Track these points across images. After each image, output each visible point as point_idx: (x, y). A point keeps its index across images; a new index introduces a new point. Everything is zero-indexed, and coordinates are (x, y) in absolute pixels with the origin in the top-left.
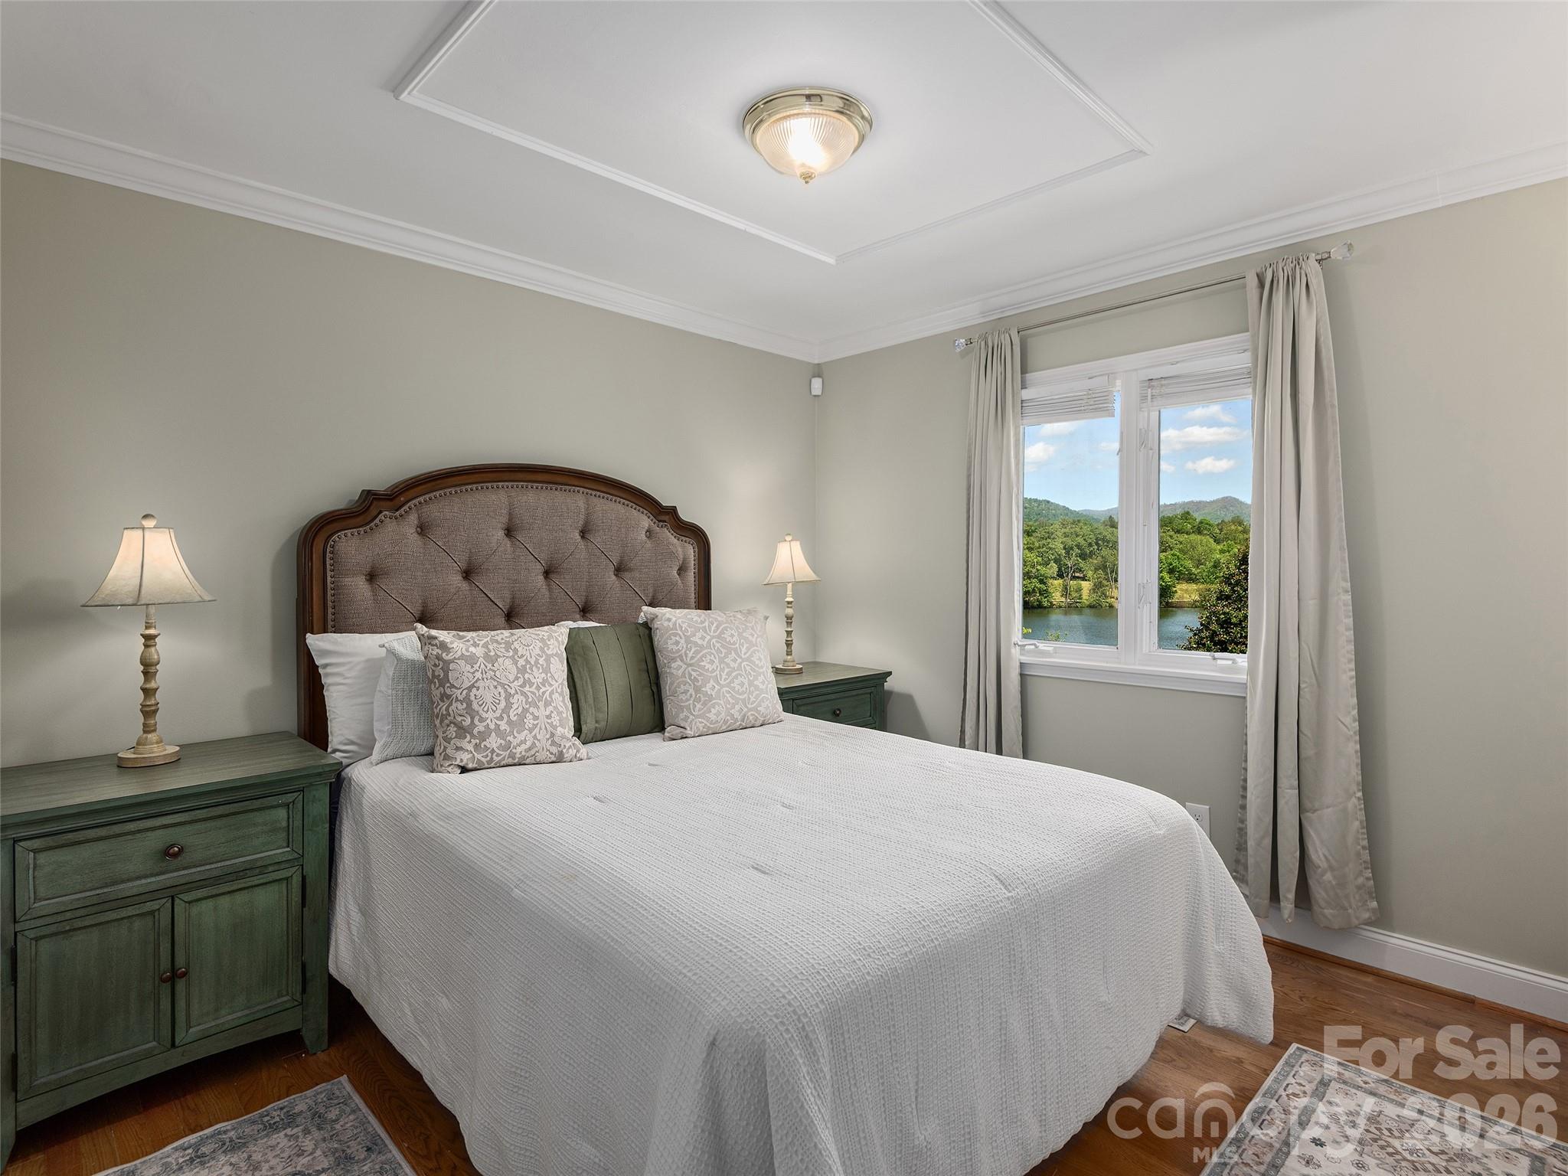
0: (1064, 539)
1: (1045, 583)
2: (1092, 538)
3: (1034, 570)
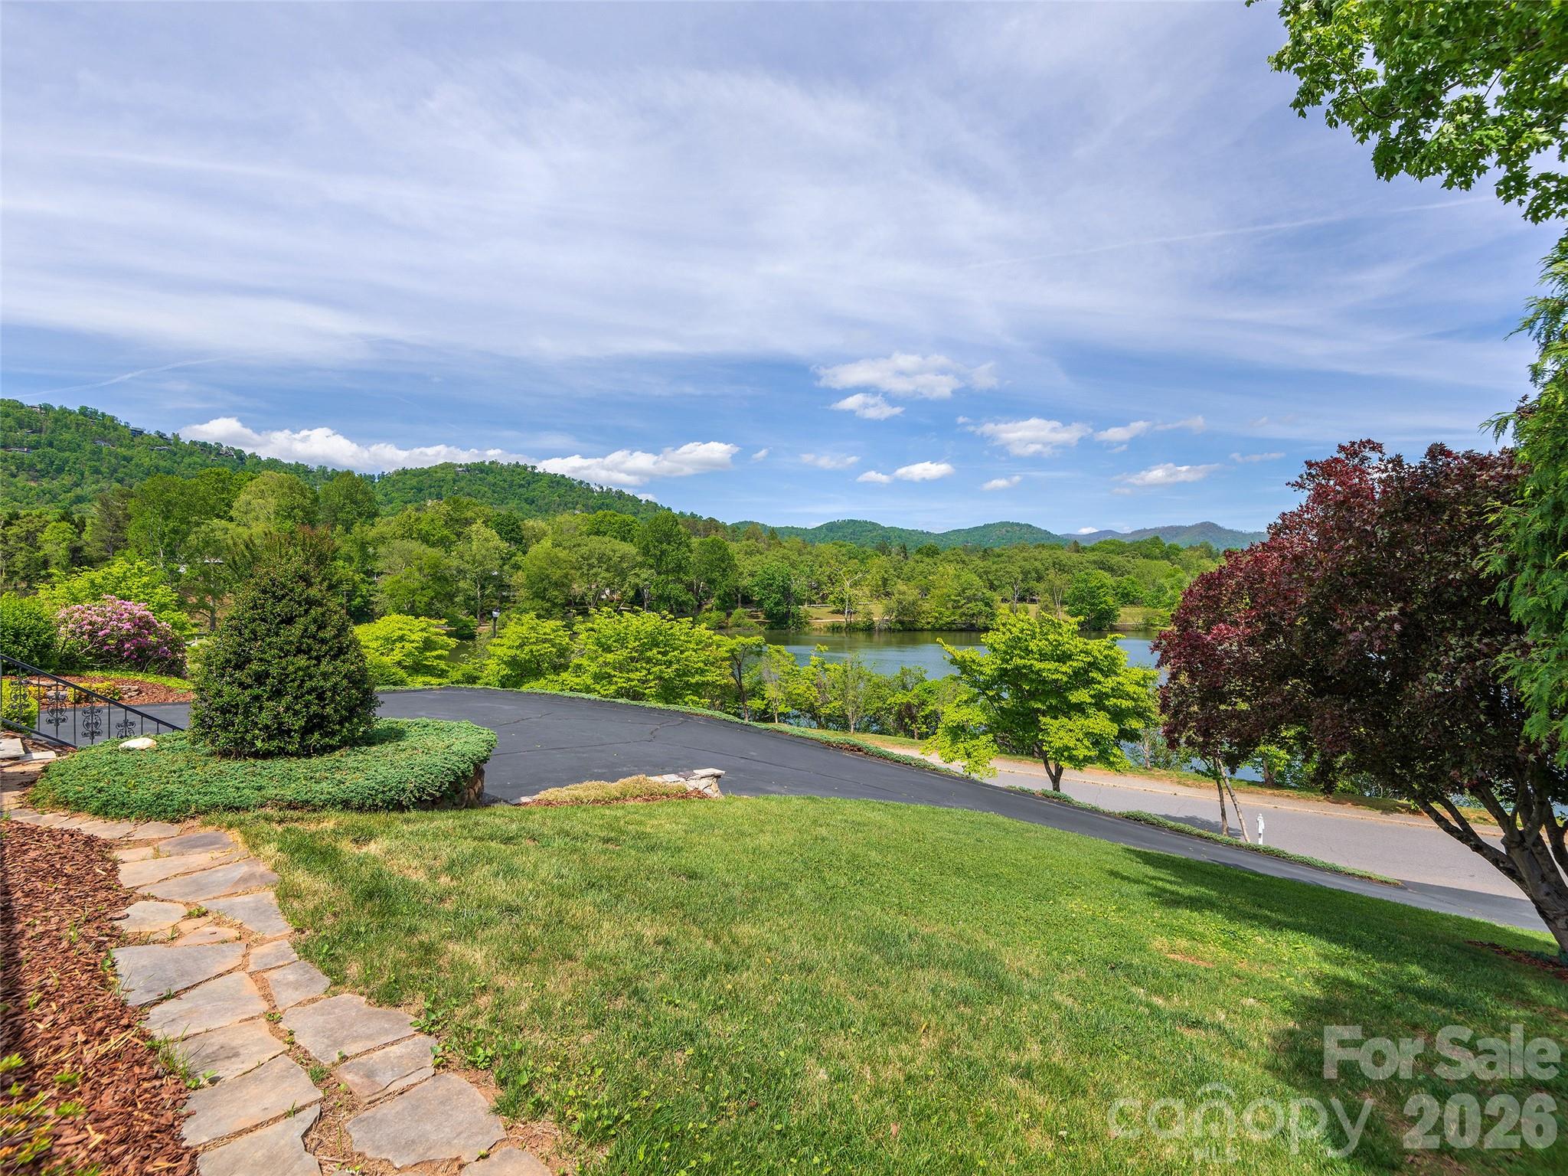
1: (989, 606)
3: (980, 594)
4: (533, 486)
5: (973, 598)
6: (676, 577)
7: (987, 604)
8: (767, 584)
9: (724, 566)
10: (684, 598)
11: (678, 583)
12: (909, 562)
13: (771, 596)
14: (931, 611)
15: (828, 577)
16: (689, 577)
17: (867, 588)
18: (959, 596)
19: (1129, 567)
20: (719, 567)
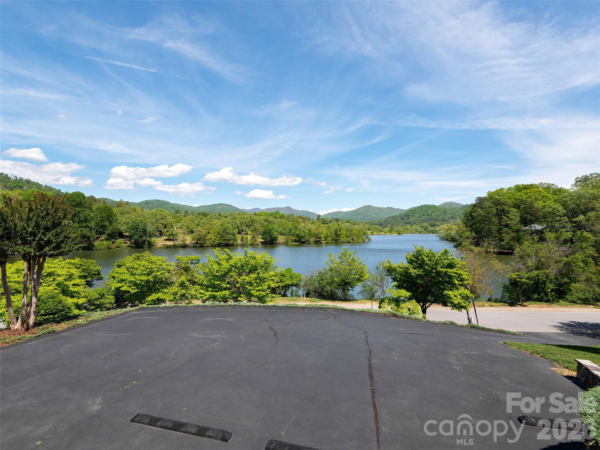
0: (240, 220)
1: (235, 236)
2: (249, 219)
3: (231, 231)
5: (228, 233)
6: (84, 224)
7: (234, 236)
8: (135, 228)
9: (111, 219)
10: (89, 234)
11: (86, 227)
12: (197, 218)
13: (137, 234)
14: (211, 238)
15: (162, 224)
16: (92, 224)
17: (185, 229)
18: (223, 232)
19: (275, 221)
20: (109, 219)
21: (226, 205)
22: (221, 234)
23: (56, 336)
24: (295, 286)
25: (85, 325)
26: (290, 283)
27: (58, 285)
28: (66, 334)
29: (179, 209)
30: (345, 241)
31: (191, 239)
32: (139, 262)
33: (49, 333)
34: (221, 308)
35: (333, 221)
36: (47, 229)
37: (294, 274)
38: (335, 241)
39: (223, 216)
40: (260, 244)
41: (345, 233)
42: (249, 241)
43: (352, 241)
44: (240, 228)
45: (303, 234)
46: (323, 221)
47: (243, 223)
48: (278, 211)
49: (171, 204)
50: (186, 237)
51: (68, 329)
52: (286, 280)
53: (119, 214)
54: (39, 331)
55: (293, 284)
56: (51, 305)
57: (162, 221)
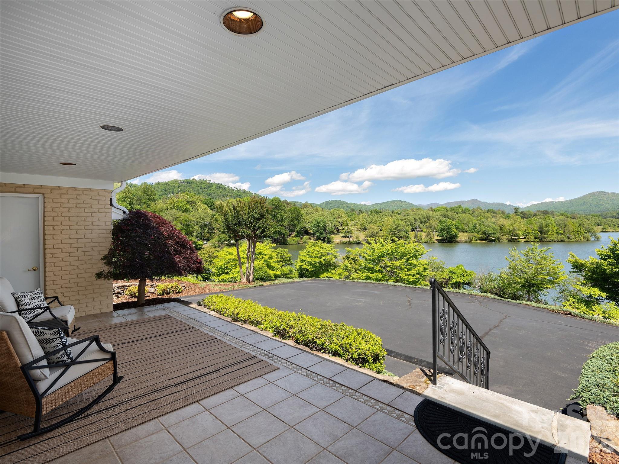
0: (414, 216)
2: (425, 216)
3: (403, 228)
4: (210, 188)
5: (401, 230)
6: (281, 224)
7: (407, 233)
8: (317, 226)
9: (299, 219)
10: (284, 232)
11: (282, 226)
12: (370, 216)
13: (319, 231)
14: (383, 236)
15: (339, 223)
16: (286, 223)
17: (358, 226)
18: (395, 229)
19: (456, 217)
20: (297, 219)
21: (400, 201)
22: (393, 231)
23: (263, 288)
24: (467, 284)
25: (279, 285)
26: (461, 281)
27: (265, 261)
28: (269, 287)
29: (354, 208)
30: (556, 240)
31: (364, 236)
32: (314, 248)
33: (260, 286)
34: (372, 285)
35: (539, 215)
36: (258, 219)
37: (466, 272)
38: (539, 240)
39: (397, 213)
40: (436, 242)
41: (555, 229)
42: (423, 239)
43: (567, 240)
44: (414, 225)
45: (491, 231)
46: (523, 215)
47: (417, 220)
48: (460, 205)
49: (347, 203)
50: (360, 234)
51: (270, 285)
52: (456, 277)
53: (305, 215)
54: (255, 284)
55: (464, 282)
56: (261, 273)
57: (339, 220)
